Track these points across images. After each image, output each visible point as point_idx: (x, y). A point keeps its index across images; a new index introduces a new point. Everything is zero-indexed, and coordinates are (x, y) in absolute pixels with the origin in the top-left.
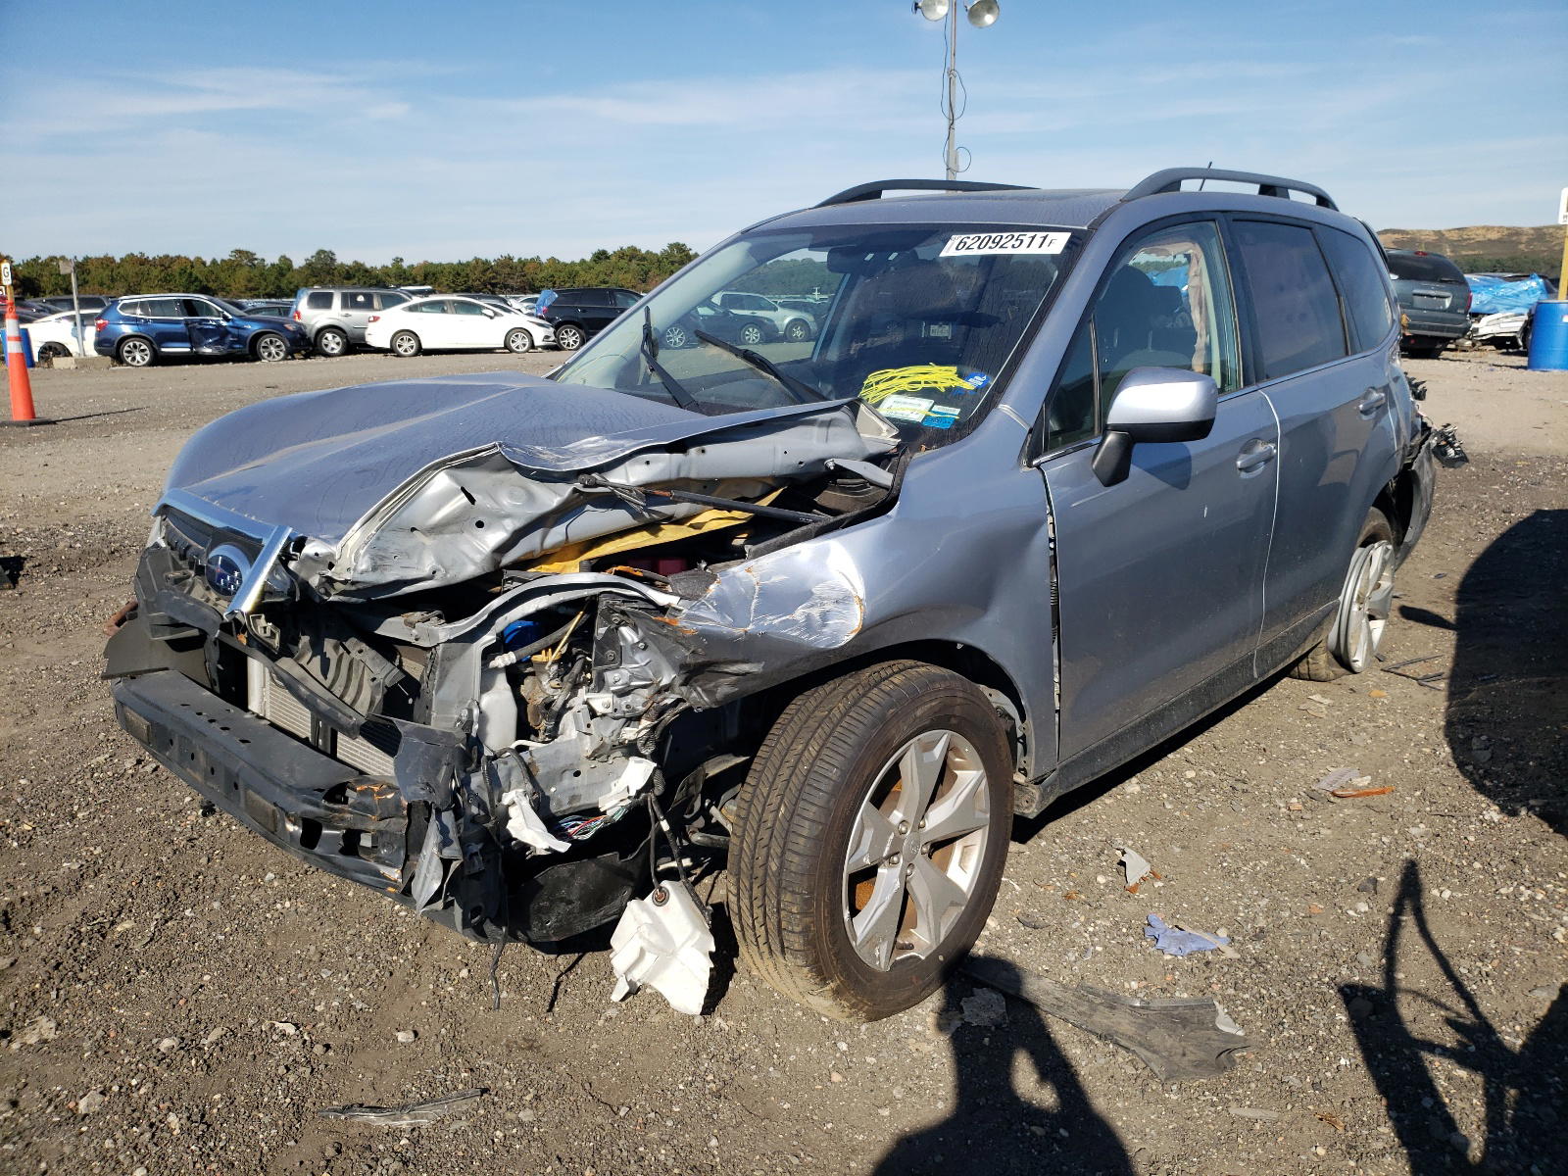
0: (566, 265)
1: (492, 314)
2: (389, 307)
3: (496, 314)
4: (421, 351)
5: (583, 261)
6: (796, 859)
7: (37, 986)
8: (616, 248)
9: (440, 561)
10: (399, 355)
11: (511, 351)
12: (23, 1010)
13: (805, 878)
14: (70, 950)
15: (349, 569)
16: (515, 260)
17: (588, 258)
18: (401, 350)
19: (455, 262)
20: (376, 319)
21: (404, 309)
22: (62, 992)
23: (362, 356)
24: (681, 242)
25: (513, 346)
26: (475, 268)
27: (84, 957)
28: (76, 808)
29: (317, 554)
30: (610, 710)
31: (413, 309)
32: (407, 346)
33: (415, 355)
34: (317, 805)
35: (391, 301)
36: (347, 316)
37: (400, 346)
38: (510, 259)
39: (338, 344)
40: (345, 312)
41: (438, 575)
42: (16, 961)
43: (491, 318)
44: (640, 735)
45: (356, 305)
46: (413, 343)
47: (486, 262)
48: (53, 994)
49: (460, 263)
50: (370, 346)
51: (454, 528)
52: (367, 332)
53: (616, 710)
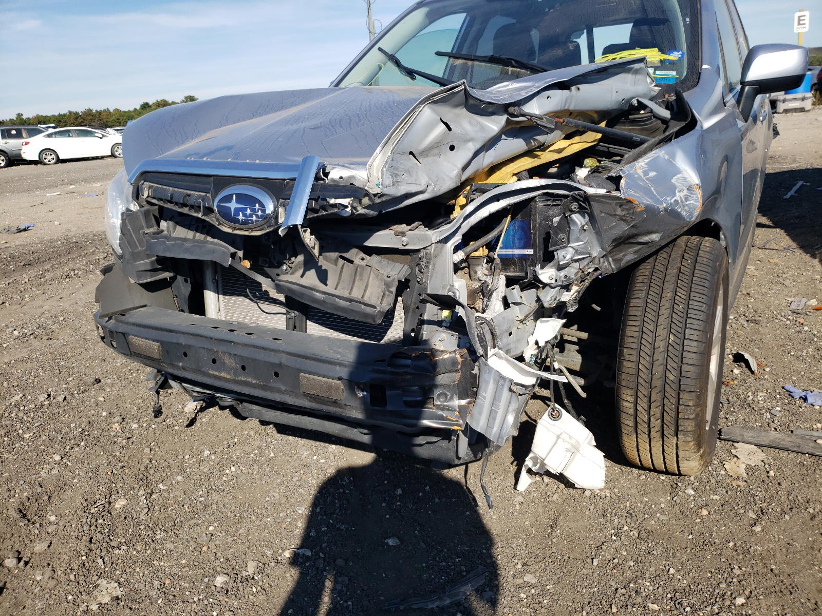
0: (126, 112)
1: (101, 136)
2: (33, 136)
3: (103, 136)
4: (59, 161)
5: (135, 110)
6: (691, 368)
7: (84, 558)
8: (154, 101)
9: (430, 178)
10: (45, 164)
11: (115, 157)
12: (82, 578)
13: (698, 380)
14: (93, 527)
15: (378, 185)
16: (94, 111)
17: (138, 107)
18: (46, 161)
19: (56, 114)
20: (27, 143)
21: (44, 136)
22: (106, 559)
23: (21, 167)
24: (192, 95)
25: (117, 154)
26: (70, 117)
27: (107, 530)
28: (21, 432)
29: (341, 178)
30: (553, 281)
31: (49, 136)
32: (49, 158)
33: (55, 163)
34: (384, 372)
35: (33, 132)
36: (6, 143)
37: (45, 159)
38: (91, 110)
39: (3, 160)
40: (5, 141)
41: (430, 189)
42: (51, 543)
43: (101, 138)
44: (572, 297)
45: (11, 136)
46: (53, 156)
47: (76, 113)
48: (100, 562)
49: (60, 115)
50: (26, 160)
51: (436, 151)
52: (22, 152)
53: (556, 281)
